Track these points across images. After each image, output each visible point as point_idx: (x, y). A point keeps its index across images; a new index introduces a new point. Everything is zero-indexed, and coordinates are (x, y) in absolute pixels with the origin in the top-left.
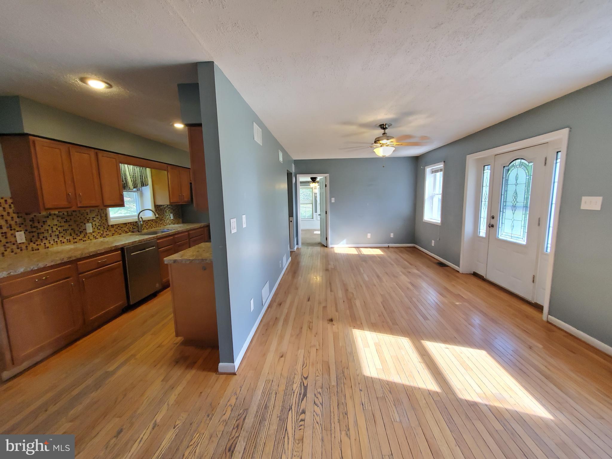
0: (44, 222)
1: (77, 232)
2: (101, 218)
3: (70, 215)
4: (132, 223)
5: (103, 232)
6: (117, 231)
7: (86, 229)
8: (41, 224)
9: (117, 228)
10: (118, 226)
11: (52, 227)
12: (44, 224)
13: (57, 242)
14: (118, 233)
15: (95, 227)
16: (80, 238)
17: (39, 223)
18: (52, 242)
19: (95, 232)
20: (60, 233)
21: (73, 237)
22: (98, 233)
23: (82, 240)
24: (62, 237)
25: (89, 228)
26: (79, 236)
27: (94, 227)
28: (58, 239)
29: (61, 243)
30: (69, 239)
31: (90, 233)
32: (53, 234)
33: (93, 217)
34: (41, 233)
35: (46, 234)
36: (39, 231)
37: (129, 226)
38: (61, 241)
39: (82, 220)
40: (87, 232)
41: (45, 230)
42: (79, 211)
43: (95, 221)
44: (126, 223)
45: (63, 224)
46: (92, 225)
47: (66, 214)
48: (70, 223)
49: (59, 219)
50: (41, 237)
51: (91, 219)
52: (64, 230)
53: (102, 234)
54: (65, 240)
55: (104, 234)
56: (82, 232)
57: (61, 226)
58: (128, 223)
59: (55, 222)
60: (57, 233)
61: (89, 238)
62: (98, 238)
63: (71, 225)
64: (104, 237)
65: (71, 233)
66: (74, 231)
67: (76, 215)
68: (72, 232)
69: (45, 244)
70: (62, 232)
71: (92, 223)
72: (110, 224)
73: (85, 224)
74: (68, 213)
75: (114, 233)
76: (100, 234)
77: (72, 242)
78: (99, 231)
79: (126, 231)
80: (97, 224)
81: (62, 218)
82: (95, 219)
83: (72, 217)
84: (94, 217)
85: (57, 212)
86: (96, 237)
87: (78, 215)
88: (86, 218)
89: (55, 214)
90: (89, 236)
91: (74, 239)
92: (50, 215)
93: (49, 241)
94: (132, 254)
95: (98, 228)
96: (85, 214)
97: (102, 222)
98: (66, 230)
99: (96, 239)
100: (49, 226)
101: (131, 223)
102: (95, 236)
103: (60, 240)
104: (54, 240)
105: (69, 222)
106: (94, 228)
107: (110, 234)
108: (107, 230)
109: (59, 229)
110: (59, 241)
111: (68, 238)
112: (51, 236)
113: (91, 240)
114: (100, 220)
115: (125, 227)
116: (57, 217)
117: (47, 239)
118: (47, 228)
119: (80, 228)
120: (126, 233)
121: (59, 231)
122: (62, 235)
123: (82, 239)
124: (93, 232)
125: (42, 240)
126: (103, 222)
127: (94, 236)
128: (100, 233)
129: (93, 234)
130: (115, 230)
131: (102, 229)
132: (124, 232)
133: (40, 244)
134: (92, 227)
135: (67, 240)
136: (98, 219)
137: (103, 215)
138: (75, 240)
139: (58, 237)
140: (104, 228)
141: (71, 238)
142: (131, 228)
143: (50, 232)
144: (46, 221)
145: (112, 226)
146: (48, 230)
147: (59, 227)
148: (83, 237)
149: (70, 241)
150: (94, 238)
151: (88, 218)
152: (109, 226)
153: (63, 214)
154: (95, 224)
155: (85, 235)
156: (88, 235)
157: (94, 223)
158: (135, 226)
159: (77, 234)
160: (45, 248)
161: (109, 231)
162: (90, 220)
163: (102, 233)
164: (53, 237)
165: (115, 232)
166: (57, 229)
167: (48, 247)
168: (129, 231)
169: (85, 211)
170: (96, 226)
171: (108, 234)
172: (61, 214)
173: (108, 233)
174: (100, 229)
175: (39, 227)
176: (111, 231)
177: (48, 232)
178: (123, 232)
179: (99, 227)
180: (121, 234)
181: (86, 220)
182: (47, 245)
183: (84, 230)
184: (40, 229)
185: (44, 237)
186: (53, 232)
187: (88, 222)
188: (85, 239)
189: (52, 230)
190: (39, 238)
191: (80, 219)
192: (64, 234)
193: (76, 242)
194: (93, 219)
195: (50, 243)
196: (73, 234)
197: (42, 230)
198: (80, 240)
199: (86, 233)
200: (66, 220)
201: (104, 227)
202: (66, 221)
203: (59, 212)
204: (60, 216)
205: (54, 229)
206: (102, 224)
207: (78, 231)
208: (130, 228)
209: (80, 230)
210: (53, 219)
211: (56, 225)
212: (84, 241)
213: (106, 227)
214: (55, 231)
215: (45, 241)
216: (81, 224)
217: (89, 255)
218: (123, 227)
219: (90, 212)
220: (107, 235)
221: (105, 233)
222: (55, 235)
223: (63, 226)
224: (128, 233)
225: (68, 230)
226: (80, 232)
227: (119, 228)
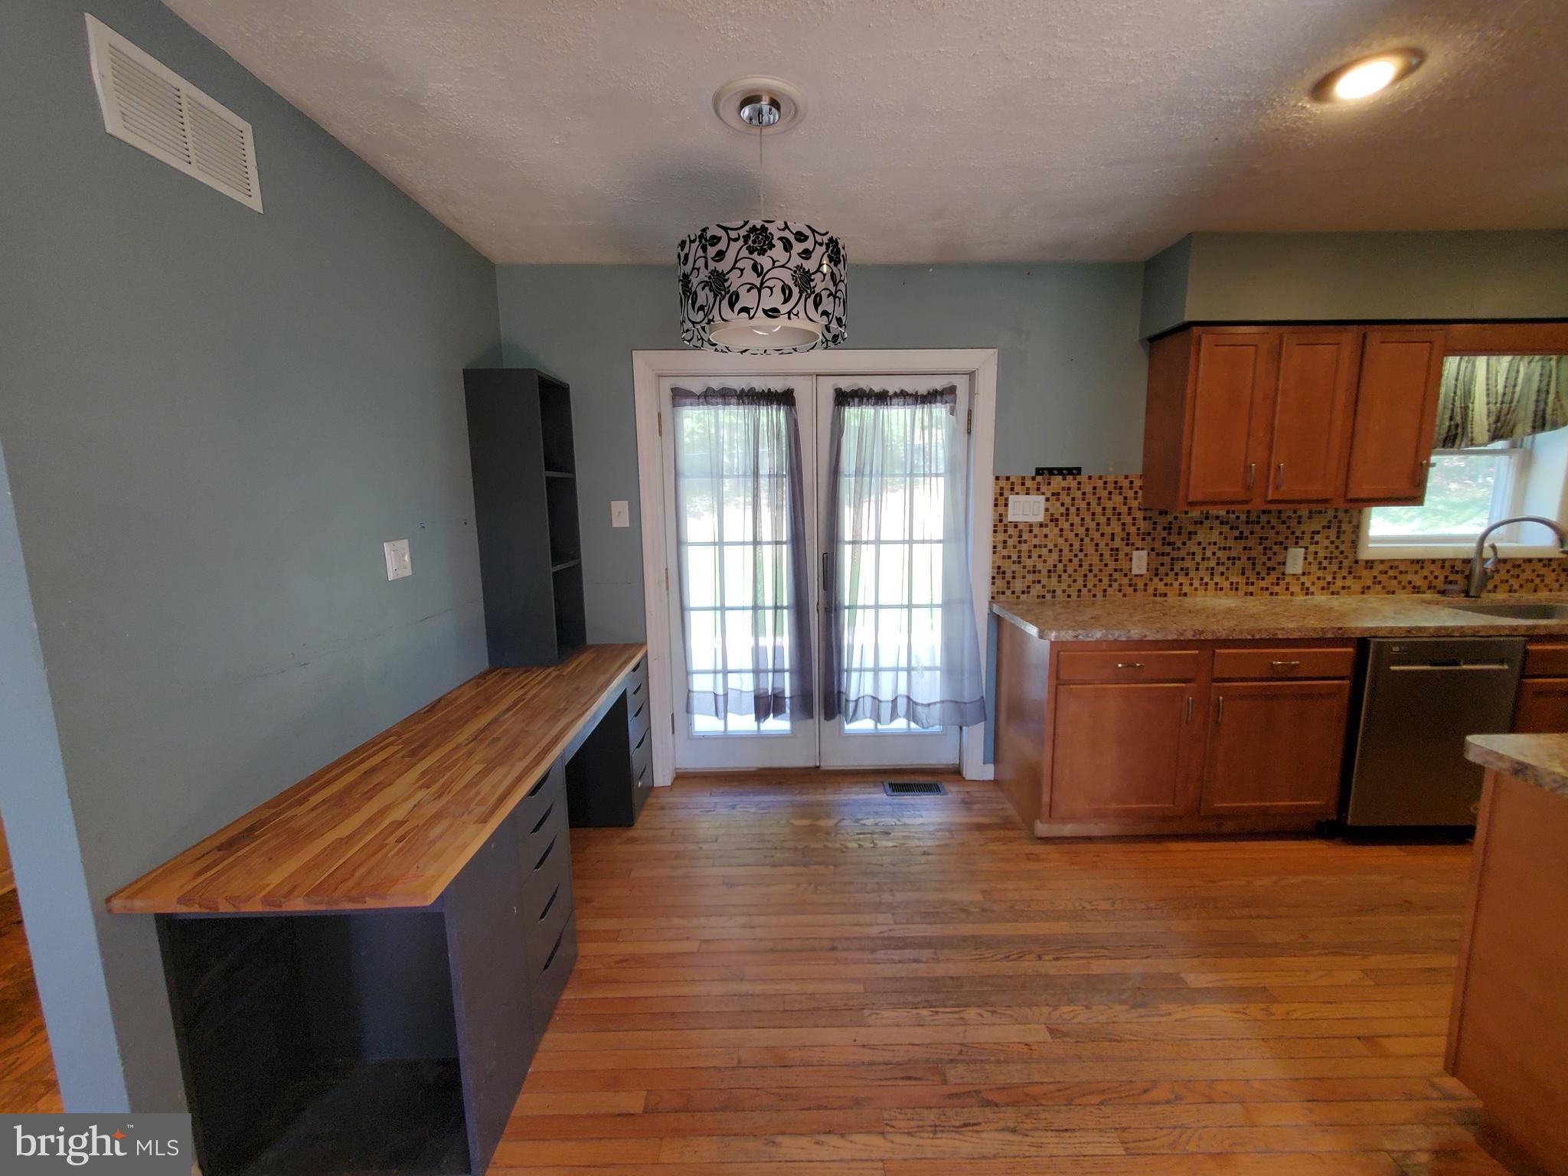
0: (1190, 533)
1: (1259, 568)
2: (1338, 537)
3: (1252, 523)
4: (1447, 564)
5: (1334, 578)
6: (1380, 583)
7: (1284, 563)
8: (1184, 537)
9: (1386, 572)
10: (1391, 567)
11: (1204, 549)
12: (1190, 539)
13: (1206, 584)
14: (1384, 588)
15: (1312, 561)
16: (1263, 584)
17: (1179, 534)
18: (1196, 583)
19: (1309, 573)
20: (1218, 564)
21: (1248, 578)
22: (1319, 578)
23: (1268, 592)
24: (1222, 574)
25: (1295, 560)
26: (1263, 579)
27: (1310, 558)
28: (1212, 579)
29: (1216, 589)
30: (1237, 583)
31: (1293, 575)
32: (1203, 565)
33: (1313, 532)
34: (1178, 559)
35: (1188, 563)
36: (1175, 554)
37: (1432, 572)
38: (1217, 584)
39: (1281, 538)
40: (1286, 573)
41: (1188, 554)
42: (1280, 512)
43: (1317, 543)
44: (1423, 561)
45: (1230, 543)
46: (1306, 554)
47: (1243, 517)
48: (1250, 543)
49: (1226, 529)
50: (1177, 568)
51: (1308, 536)
52: (1229, 559)
53: (1329, 583)
54: (1226, 585)
55: (1334, 583)
56: (1274, 569)
57: (1225, 549)
58: (1433, 561)
59: (1215, 536)
60: (1212, 563)
61: (1287, 589)
62: (1312, 594)
63: (1250, 549)
64: (1333, 593)
65: (1243, 569)
66: (1254, 564)
67: (1269, 522)
68: (1248, 565)
69: (1181, 584)
70: (1223, 564)
71: (1307, 548)
72: (1365, 555)
73: (1286, 548)
74: (1248, 517)
75: (1369, 588)
76: (1322, 583)
77: (1241, 593)
78: (1320, 573)
79: (1414, 587)
80: (1322, 554)
81: (1232, 528)
82: (1317, 538)
83: (1257, 528)
84: (1318, 532)
85: (1222, 513)
86: (1308, 589)
87: (1274, 522)
88: (1293, 533)
89: (1217, 518)
90: (1288, 584)
91: (1247, 584)
92: (1207, 518)
93: (1192, 579)
94: (1393, 668)
95: (1320, 563)
96: (1293, 523)
97: (1337, 547)
98: (1234, 558)
99: (1307, 594)
100: (1199, 544)
101: (1444, 561)
102: (1306, 585)
103: (1215, 580)
104: (1202, 579)
105: (1247, 538)
106: (1310, 564)
107: (1357, 586)
108: (1350, 573)
109: (1219, 554)
110: (1211, 585)
111: (1234, 579)
112: (1197, 569)
113: (1292, 594)
114: (1332, 542)
115: (1416, 572)
116: (1222, 523)
117: (1187, 574)
118: (1194, 548)
119: (1269, 559)
120: (1413, 593)
121: (1219, 558)
122: (1222, 568)
123: (1267, 589)
124: (1304, 574)
125: (1177, 574)
126: (1342, 548)
127: (1303, 584)
128: (1324, 579)
129: (1303, 579)
130: (1375, 577)
131: (1335, 567)
132: (1409, 587)
133: (1171, 585)
134: (1305, 559)
135: (1232, 584)
136: (1328, 537)
137: (1345, 527)
138: (1251, 589)
139: (1212, 574)
140: (1340, 568)
141: (1242, 580)
142: (1441, 578)
143: (1198, 558)
144: (1196, 533)
145: (1370, 564)
146: (1194, 554)
147: (1219, 549)
148: (1272, 584)
149: (1237, 589)
150: (1302, 589)
151: (1298, 533)
152: (1356, 562)
153: (1238, 518)
154: (1316, 553)
155: (1278, 579)
156: (1286, 581)
157: (1312, 548)
158: (1457, 572)
159: (1258, 573)
160: (1180, 595)
161: (1355, 578)
162: (1302, 539)
163: (1329, 578)
164: (1202, 573)
165: (1374, 583)
166: (1214, 554)
167: (1185, 595)
168: (1429, 588)
169: (1295, 512)
170: (1315, 559)
171: (1349, 587)
172: (1232, 516)
173: (1349, 582)
174: (1325, 568)
175: (1179, 544)
176: (1360, 578)
177: (1193, 559)
178: (1404, 588)
179: (1325, 563)
180: (1393, 593)
181: (1292, 540)
182: (1186, 589)
183: (1279, 564)
184: (1179, 549)
185: (1182, 569)
186: (1203, 559)
187: (1296, 543)
188: (1276, 589)
189: (1204, 554)
190: (1172, 569)
191: (1278, 533)
192: (1228, 569)
193: (1251, 594)
194: (1312, 538)
195: (1191, 584)
196: (1248, 573)
197: (1182, 553)
198: (1262, 589)
199: (1283, 574)
200: (1241, 533)
201: (1341, 563)
202: (1241, 537)
203: (1228, 512)
204: (1227, 523)
205: (1208, 554)
206: (1336, 553)
207: (1264, 564)
208: (1436, 577)
209: (1269, 564)
210: (1211, 528)
211: (1215, 544)
212: (1272, 594)
213: (1346, 563)
214: (1209, 559)
215: (1181, 579)
216: (1276, 548)
217: (1250, 637)
218: (1406, 572)
219: (1310, 518)
220: (1344, 588)
221: (1339, 583)
222: (1207, 569)
223: (1230, 548)
224: (1424, 593)
225: (1239, 559)
226: (1269, 569)
227: (1391, 573)
